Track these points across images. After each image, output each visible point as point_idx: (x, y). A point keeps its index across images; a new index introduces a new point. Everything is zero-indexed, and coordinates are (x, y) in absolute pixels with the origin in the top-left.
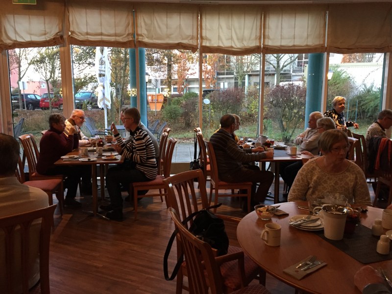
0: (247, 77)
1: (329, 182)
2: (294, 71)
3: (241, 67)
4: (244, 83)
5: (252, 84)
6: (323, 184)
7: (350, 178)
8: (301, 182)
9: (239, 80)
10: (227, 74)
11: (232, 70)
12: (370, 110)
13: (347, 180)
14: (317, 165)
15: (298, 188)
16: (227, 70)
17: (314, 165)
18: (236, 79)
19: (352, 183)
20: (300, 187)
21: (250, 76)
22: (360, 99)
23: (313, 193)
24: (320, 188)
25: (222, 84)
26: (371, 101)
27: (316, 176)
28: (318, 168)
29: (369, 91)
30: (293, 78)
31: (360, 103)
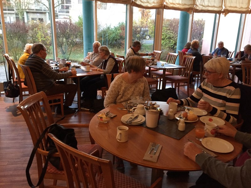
0: (25, 14)
1: (130, 89)
2: (59, 12)
3: (20, 5)
4: (23, 18)
5: (30, 19)
6: (127, 91)
7: (141, 85)
8: (114, 92)
9: (20, 15)
10: (9, 10)
11: (13, 7)
12: (111, 40)
13: (140, 86)
14: (123, 79)
15: (112, 96)
16: (8, 7)
17: (121, 80)
18: (16, 14)
19: (143, 88)
20: (113, 96)
21: (27, 12)
22: (105, 33)
23: (122, 97)
24: (126, 94)
25: (8, 18)
26: (111, 34)
27: (124, 87)
28: (124, 82)
29: (109, 28)
30: (59, 17)
31: (104, 35)
